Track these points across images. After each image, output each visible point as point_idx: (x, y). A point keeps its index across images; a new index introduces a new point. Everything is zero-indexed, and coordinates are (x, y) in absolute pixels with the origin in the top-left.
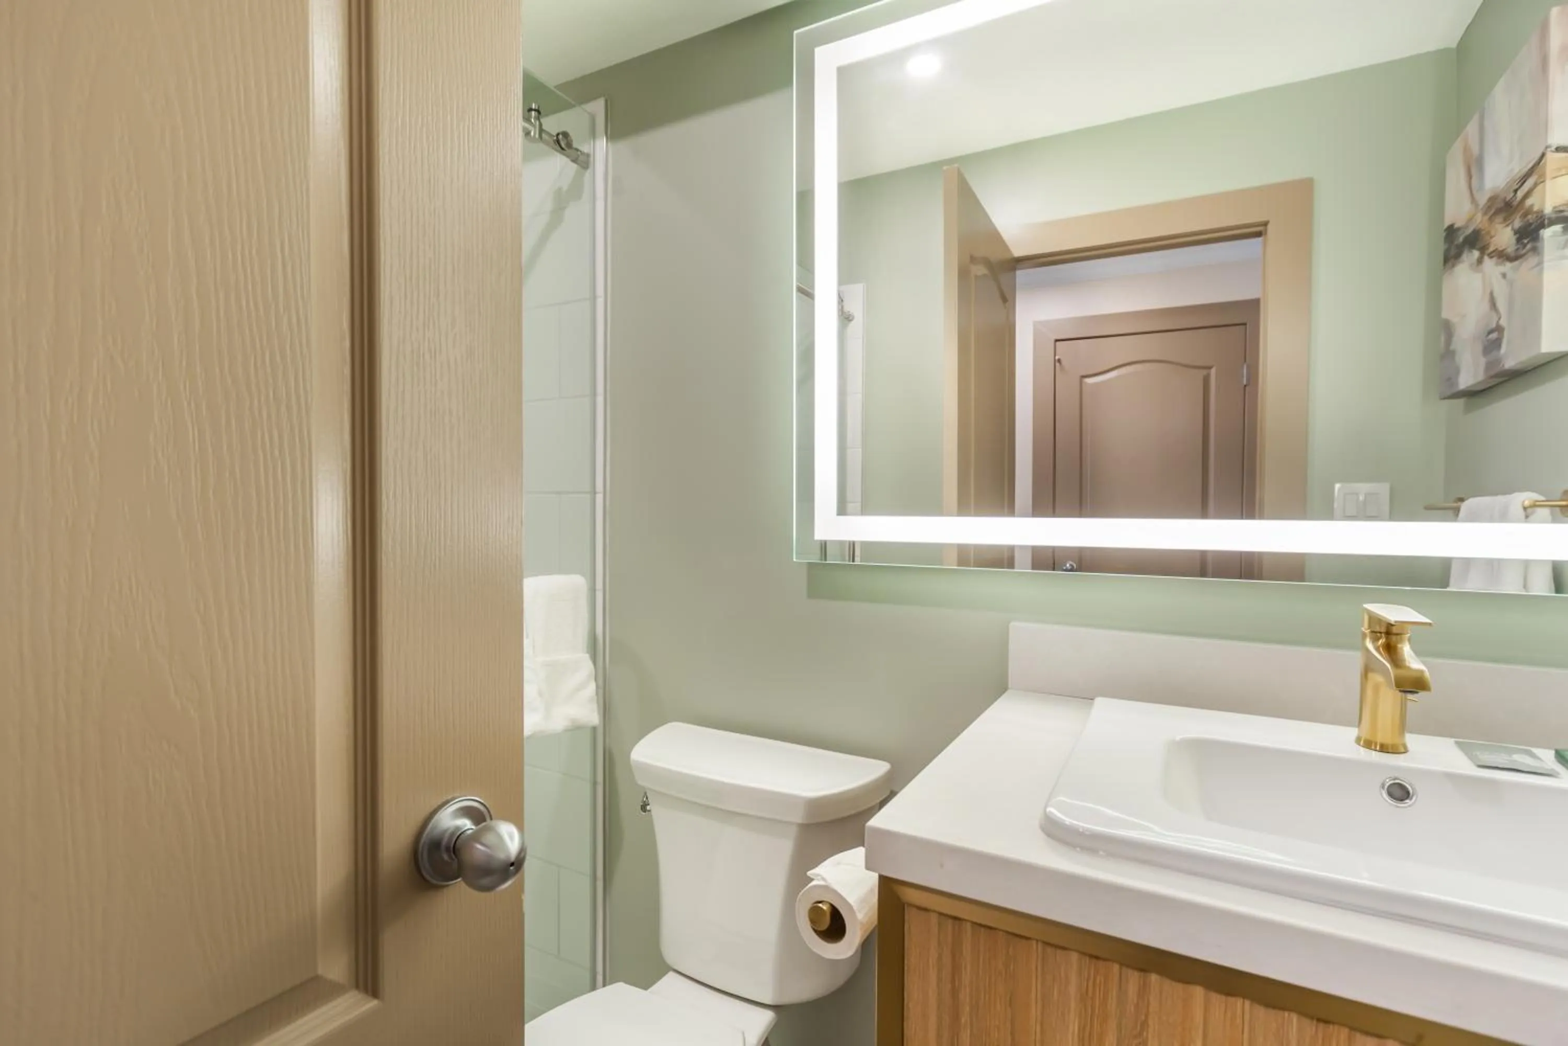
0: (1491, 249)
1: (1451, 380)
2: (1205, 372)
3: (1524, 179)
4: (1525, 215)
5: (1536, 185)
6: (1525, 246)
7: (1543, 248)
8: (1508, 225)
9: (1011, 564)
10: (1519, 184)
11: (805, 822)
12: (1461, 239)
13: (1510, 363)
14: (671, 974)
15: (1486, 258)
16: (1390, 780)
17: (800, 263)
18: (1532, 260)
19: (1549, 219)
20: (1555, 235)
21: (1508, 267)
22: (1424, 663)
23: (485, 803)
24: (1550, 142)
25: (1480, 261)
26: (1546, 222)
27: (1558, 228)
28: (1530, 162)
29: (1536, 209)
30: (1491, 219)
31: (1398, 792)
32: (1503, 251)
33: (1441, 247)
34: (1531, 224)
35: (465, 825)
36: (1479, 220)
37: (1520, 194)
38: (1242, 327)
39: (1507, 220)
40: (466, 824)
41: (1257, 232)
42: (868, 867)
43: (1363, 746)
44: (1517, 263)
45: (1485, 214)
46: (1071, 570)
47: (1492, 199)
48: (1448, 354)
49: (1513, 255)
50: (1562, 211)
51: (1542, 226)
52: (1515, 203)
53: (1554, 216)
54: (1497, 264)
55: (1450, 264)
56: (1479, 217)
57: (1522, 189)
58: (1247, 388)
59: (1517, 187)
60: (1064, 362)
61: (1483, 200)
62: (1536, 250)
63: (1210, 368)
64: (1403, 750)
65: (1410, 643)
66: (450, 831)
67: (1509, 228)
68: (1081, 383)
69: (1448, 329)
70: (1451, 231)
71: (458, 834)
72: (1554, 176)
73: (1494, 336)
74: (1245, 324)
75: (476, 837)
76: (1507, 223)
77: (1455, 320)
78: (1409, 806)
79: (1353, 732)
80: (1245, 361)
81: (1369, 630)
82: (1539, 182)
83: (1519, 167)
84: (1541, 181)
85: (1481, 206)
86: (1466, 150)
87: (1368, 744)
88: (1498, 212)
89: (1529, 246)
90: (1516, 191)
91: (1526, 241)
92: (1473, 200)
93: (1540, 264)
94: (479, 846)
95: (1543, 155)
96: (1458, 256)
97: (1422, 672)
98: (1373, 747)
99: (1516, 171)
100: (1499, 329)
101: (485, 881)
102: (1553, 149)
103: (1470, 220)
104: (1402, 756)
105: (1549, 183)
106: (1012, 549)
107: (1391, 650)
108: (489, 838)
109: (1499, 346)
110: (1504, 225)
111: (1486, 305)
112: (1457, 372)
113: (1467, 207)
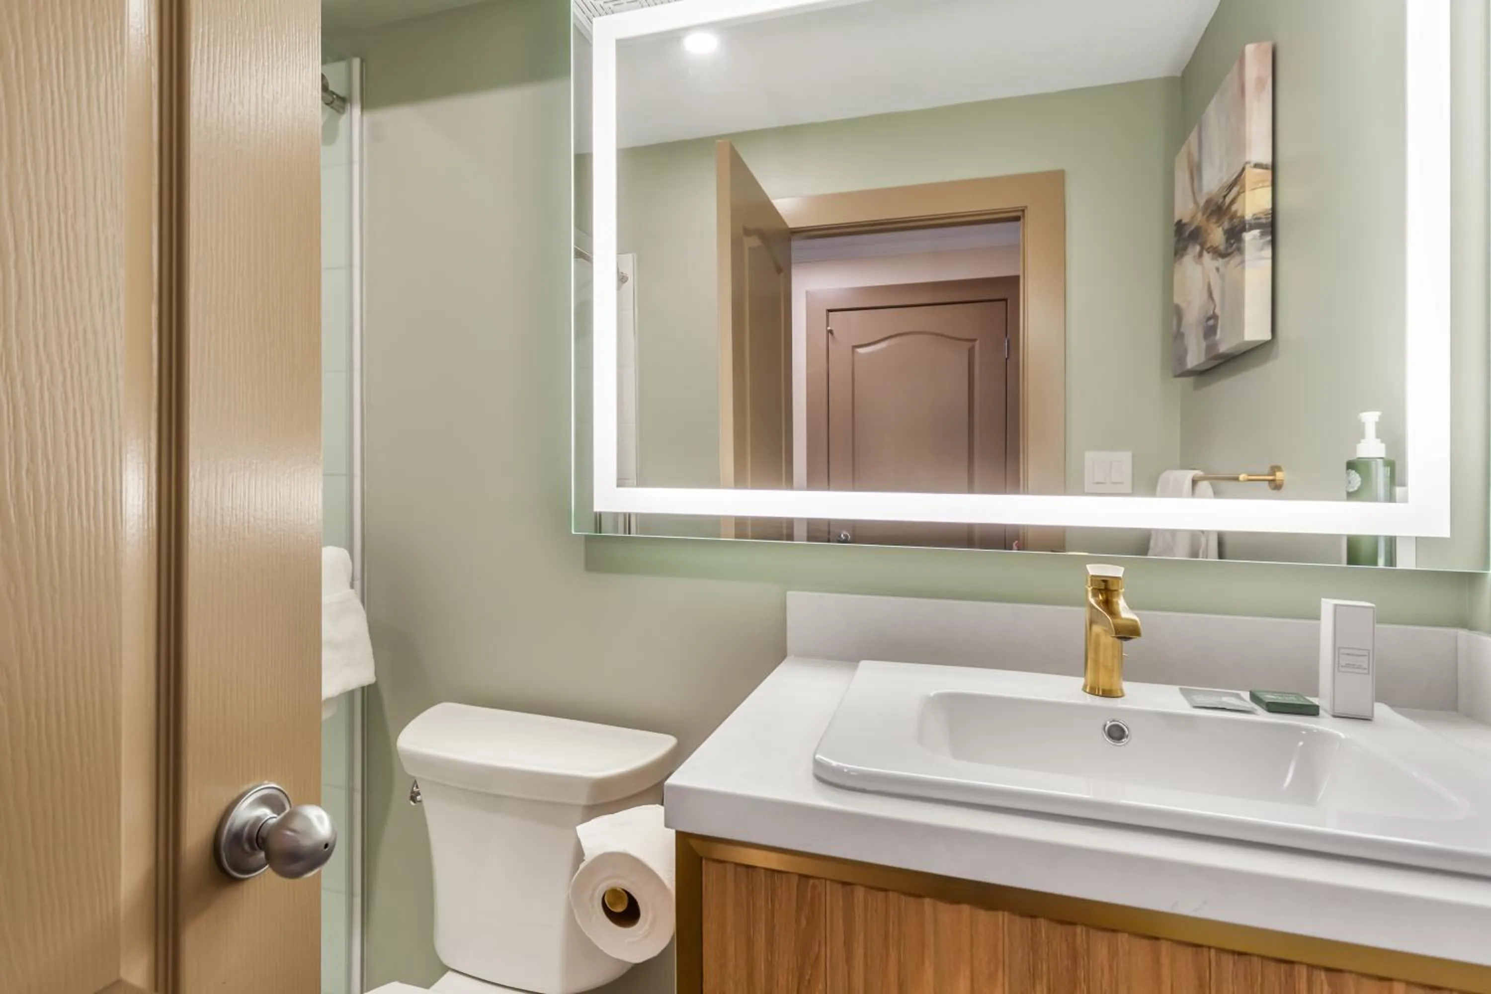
0: (1209, 245)
1: (1181, 358)
2: (970, 344)
3: (1231, 187)
4: (1231, 219)
5: (1239, 194)
6: (1232, 245)
7: (1244, 247)
8: (1219, 227)
9: (790, 537)
10: (1228, 191)
11: (591, 803)
12: (1187, 234)
13: (1223, 348)
14: (449, 973)
15: (1205, 253)
16: (1111, 722)
17: (578, 226)
18: (1236, 260)
19: (1250, 225)
20: (1254, 238)
21: (1220, 262)
22: (1137, 614)
23: (284, 791)
24: (1248, 159)
25: (1200, 255)
26: (1247, 227)
27: (1256, 232)
28: (1234, 174)
29: (1239, 214)
30: (1208, 219)
31: (1116, 734)
32: (1216, 247)
33: (1172, 239)
34: (1236, 227)
35: (266, 815)
36: (1199, 219)
37: (1228, 200)
38: (1004, 302)
39: (1219, 221)
40: (266, 813)
41: (1015, 217)
42: (667, 825)
43: (1089, 693)
44: (1226, 259)
45: (1203, 214)
46: (845, 541)
47: (1208, 202)
48: (1179, 336)
49: (1223, 252)
50: (1259, 218)
51: (1244, 230)
52: (1225, 207)
53: (1253, 222)
54: (1213, 259)
55: (1178, 256)
56: (1199, 216)
57: (1229, 195)
58: (1008, 361)
59: (1226, 193)
60: (835, 332)
61: (1202, 202)
62: (1240, 250)
63: (974, 340)
64: (1120, 695)
65: (1124, 597)
66: (251, 822)
67: (1221, 229)
68: (853, 351)
69: (1178, 313)
70: (1180, 226)
71: (260, 824)
72: (1253, 187)
73: (1211, 322)
74: (1006, 300)
75: (282, 825)
76: (1220, 223)
77: (1183, 305)
78: (1127, 743)
79: (1080, 681)
80: (1006, 336)
81: (1091, 588)
82: (1241, 191)
83: (1227, 177)
84: (1242, 191)
85: (1200, 208)
86: (1189, 155)
87: (1093, 692)
88: (1212, 213)
89: (1234, 246)
90: (1225, 197)
91: (1232, 241)
92: (1195, 202)
93: (1243, 262)
94: (289, 833)
95: (1243, 170)
96: (1185, 249)
97: (1135, 621)
98: (1097, 693)
99: (1225, 180)
100: (1214, 317)
101: (295, 867)
102: (1252, 165)
103: (1194, 217)
104: (1119, 700)
105: (1248, 194)
106: (790, 522)
107: (1108, 604)
108: (297, 824)
109: (1215, 333)
110: (1218, 225)
111: (1205, 295)
112: (1185, 352)
113: (1191, 206)
